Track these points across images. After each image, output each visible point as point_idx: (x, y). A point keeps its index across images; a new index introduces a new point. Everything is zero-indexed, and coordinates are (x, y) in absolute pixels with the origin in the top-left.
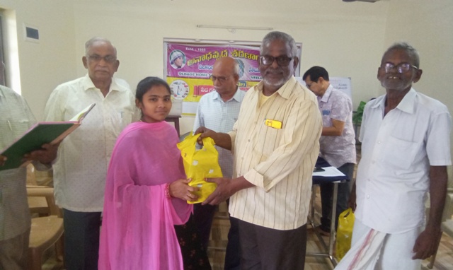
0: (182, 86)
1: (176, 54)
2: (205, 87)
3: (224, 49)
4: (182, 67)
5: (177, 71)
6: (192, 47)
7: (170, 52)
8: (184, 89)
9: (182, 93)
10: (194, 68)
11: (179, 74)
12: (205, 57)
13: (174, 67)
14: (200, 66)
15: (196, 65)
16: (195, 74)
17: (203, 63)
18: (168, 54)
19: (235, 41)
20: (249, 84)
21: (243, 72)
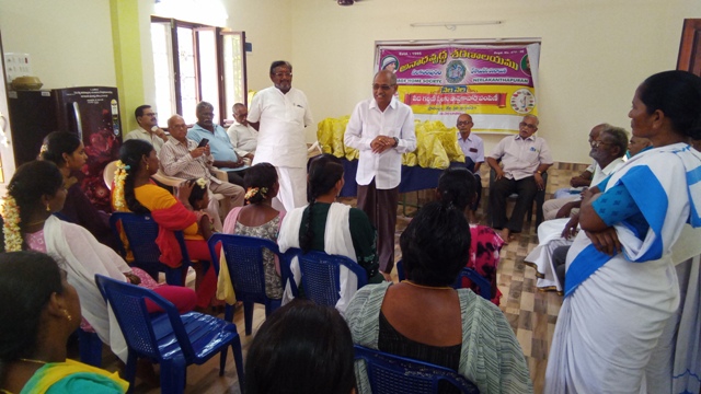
1: (389, 59)
2: (417, 95)
3: (442, 49)
6: (405, 52)
10: (407, 74)
12: (421, 62)
14: (414, 71)
15: (412, 68)
16: (407, 81)
17: (417, 68)
19: (456, 40)
20: (472, 87)
21: (462, 76)
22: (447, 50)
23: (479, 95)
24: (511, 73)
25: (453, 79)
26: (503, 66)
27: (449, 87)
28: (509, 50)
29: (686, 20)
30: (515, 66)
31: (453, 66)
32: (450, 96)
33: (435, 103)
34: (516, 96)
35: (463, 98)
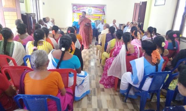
0: (76, 15)
4: (76, 10)
5: (75, 11)
6: (79, 5)
8: (76, 16)
9: (76, 17)
10: (79, 11)
11: (75, 12)
13: (74, 10)
15: (80, 9)
16: (79, 12)
17: (82, 9)
19: (90, 4)
20: (93, 15)
21: (91, 12)
22: (88, 6)
23: (95, 17)
24: (101, 12)
25: (90, 13)
26: (99, 10)
28: (100, 7)
29: (135, 3)
30: (102, 11)
31: (89, 10)
32: (89, 16)
35: (92, 17)
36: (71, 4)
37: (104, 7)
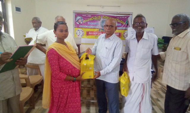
1: (78, 18)
2: (91, 32)
3: (99, 15)
6: (85, 15)
7: (76, 17)
8: (82, 33)
11: (80, 26)
12: (91, 19)
14: (89, 23)
16: (87, 26)
18: (75, 18)
19: (104, 12)
22: (101, 16)
26: (120, 23)
27: (102, 29)
28: (122, 17)
30: (124, 23)
31: (103, 22)
33: (97, 35)
34: (124, 33)
36: (73, 13)
37: (128, 17)
